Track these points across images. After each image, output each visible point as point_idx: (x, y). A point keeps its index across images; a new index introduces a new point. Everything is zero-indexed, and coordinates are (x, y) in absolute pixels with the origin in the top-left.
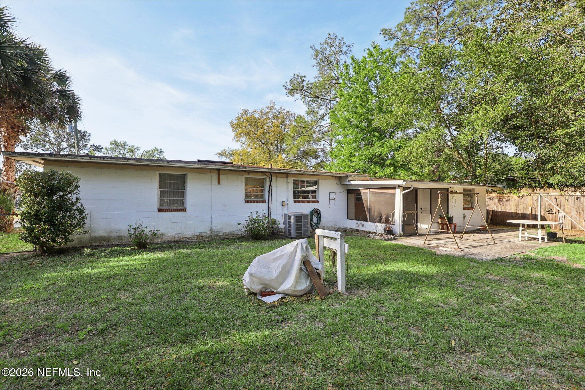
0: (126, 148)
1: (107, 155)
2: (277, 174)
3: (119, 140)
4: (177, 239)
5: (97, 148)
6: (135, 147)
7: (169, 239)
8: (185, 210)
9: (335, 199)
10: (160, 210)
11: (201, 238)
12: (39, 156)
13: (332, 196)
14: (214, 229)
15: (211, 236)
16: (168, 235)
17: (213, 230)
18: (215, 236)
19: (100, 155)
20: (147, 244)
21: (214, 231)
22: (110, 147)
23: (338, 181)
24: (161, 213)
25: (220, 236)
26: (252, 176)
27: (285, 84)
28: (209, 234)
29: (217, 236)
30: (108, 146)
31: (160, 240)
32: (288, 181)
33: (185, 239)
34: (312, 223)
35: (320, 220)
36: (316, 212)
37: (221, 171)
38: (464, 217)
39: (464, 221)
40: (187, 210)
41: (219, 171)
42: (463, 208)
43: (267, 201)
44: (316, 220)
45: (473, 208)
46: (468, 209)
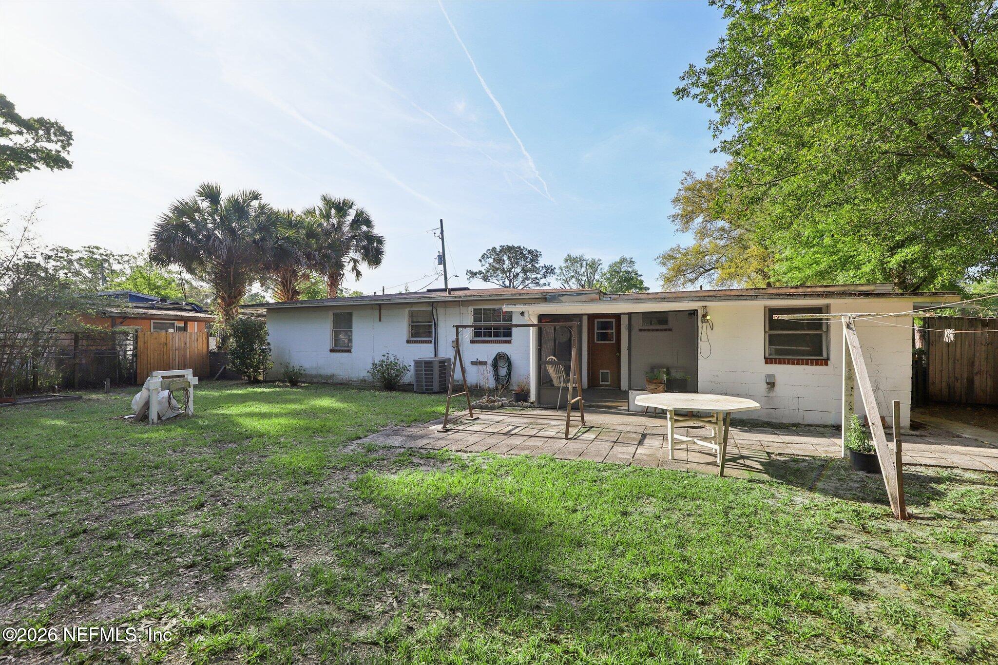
0: (585, 263)
2: (446, 303)
3: (574, 254)
4: (345, 381)
6: (596, 261)
7: (338, 381)
8: (350, 351)
10: (332, 350)
15: (374, 381)
16: (337, 376)
20: (299, 382)
24: (333, 354)
26: (416, 308)
31: (332, 381)
32: (465, 310)
33: (351, 382)
34: (497, 377)
35: (509, 373)
36: (501, 359)
37: (382, 306)
38: (771, 385)
39: (772, 394)
40: (352, 350)
41: (380, 305)
42: (764, 360)
43: (433, 341)
44: (503, 371)
45: (825, 362)
46: (793, 364)
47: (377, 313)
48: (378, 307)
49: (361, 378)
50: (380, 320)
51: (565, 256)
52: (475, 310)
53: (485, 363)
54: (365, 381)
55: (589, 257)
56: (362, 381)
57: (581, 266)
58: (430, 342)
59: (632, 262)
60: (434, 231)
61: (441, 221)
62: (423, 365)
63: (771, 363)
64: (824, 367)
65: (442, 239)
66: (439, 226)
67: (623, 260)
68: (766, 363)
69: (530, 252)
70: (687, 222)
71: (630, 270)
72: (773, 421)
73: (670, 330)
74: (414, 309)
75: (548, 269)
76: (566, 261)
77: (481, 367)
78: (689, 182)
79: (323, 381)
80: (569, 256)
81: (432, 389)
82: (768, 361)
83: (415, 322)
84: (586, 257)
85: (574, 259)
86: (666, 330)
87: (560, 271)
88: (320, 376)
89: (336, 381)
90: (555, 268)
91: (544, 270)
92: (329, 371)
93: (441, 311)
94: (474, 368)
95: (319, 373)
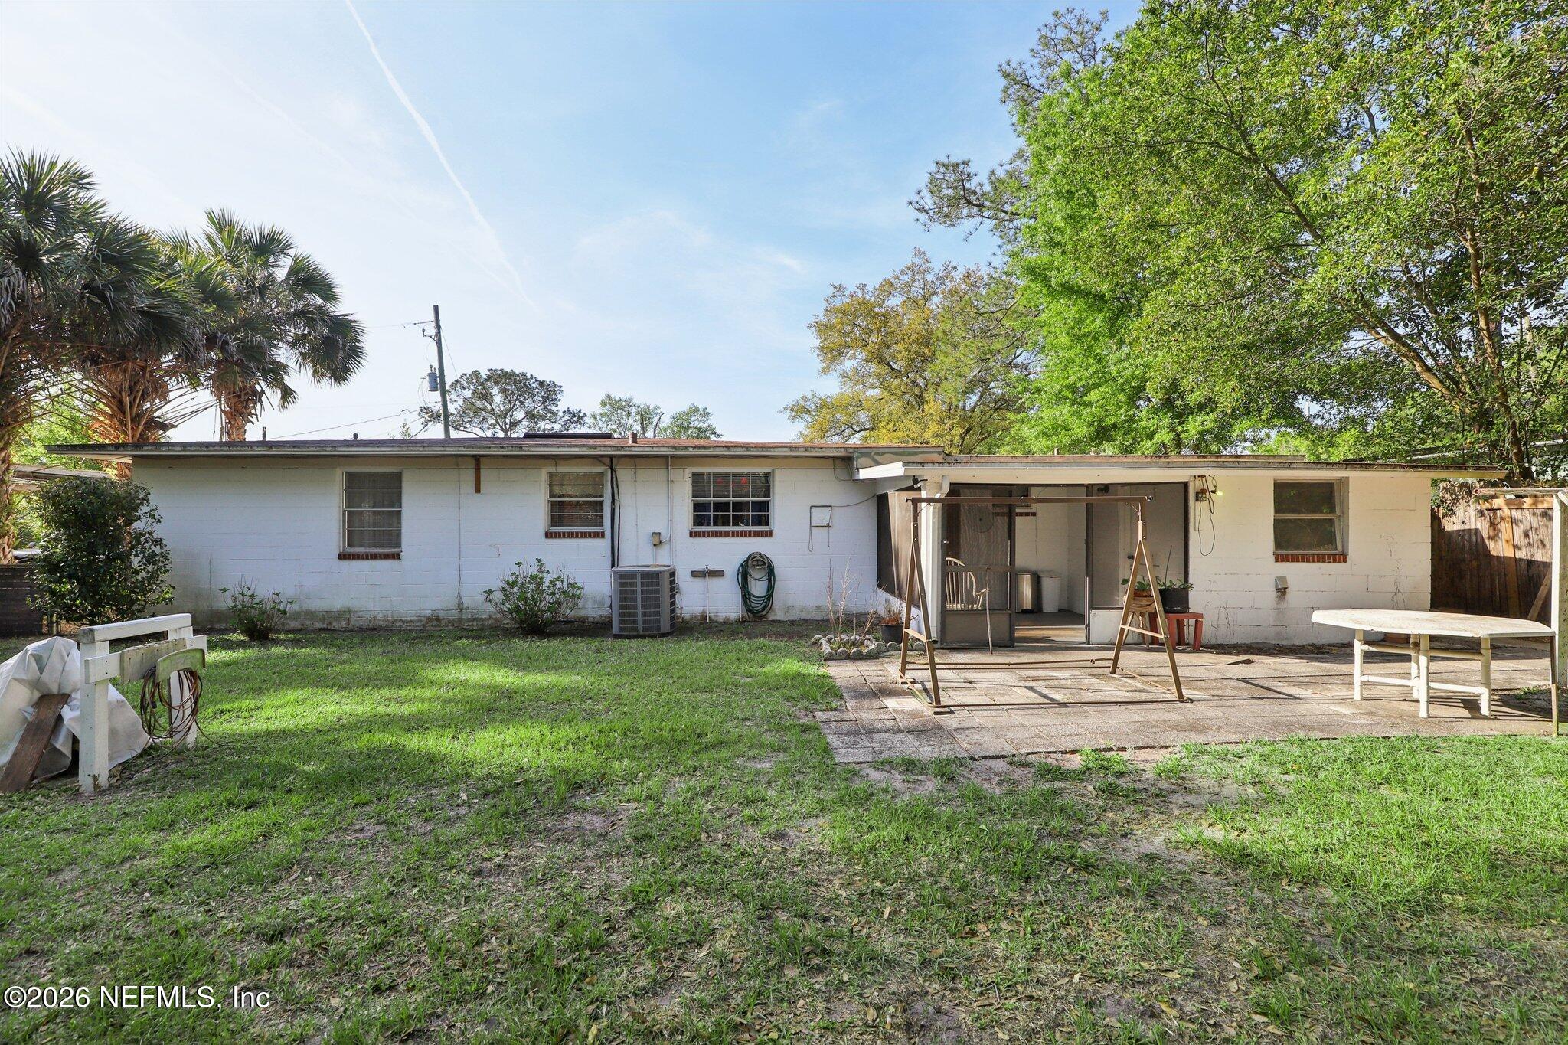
0: (633, 410)
1: (597, 431)
2: (637, 460)
3: (617, 395)
4: (381, 623)
5: (576, 417)
6: (651, 408)
7: (364, 623)
8: (396, 556)
9: (828, 526)
10: (342, 556)
11: (435, 623)
12: (125, 450)
13: (821, 516)
14: (467, 602)
15: (461, 619)
16: (361, 614)
17: (465, 605)
18: (469, 620)
19: (584, 430)
20: (270, 630)
21: (467, 608)
22: (601, 411)
23: (841, 472)
24: (346, 563)
25: (483, 620)
26: (563, 469)
27: (916, 198)
28: (454, 615)
29: (474, 620)
30: (598, 410)
31: (344, 624)
32: (671, 477)
33: (398, 624)
34: (746, 597)
35: (771, 588)
36: (757, 565)
37: (482, 460)
38: (1282, 591)
39: (1284, 605)
40: (402, 555)
41: (477, 459)
42: (1273, 557)
43: (608, 533)
44: (758, 588)
45: (1341, 557)
46: (1308, 561)
47: (469, 474)
48: (472, 462)
49: (428, 613)
50: (478, 490)
51: (602, 396)
52: (694, 474)
53: (719, 574)
54: (438, 619)
55: (641, 400)
56: (429, 619)
57: (629, 414)
58: (601, 535)
59: (706, 414)
60: (423, 326)
61: (436, 308)
62: (639, 581)
63: (1283, 561)
64: (1343, 564)
65: (439, 343)
66: (433, 318)
67: (693, 411)
68: (1277, 560)
69: (542, 384)
70: (833, 360)
71: (705, 426)
72: (1284, 643)
73: (1034, 514)
74: (562, 469)
75: (574, 416)
76: (604, 404)
77: (715, 582)
78: (838, 303)
79: (319, 625)
80: (609, 397)
81: (659, 628)
82: (1279, 558)
83: (560, 496)
84: (635, 401)
85: (617, 402)
86: (1027, 514)
87: (592, 420)
88: (311, 614)
89: (355, 622)
90: (585, 415)
91: (567, 418)
92: (337, 604)
93: (624, 474)
94: (699, 582)
95: (305, 607)
